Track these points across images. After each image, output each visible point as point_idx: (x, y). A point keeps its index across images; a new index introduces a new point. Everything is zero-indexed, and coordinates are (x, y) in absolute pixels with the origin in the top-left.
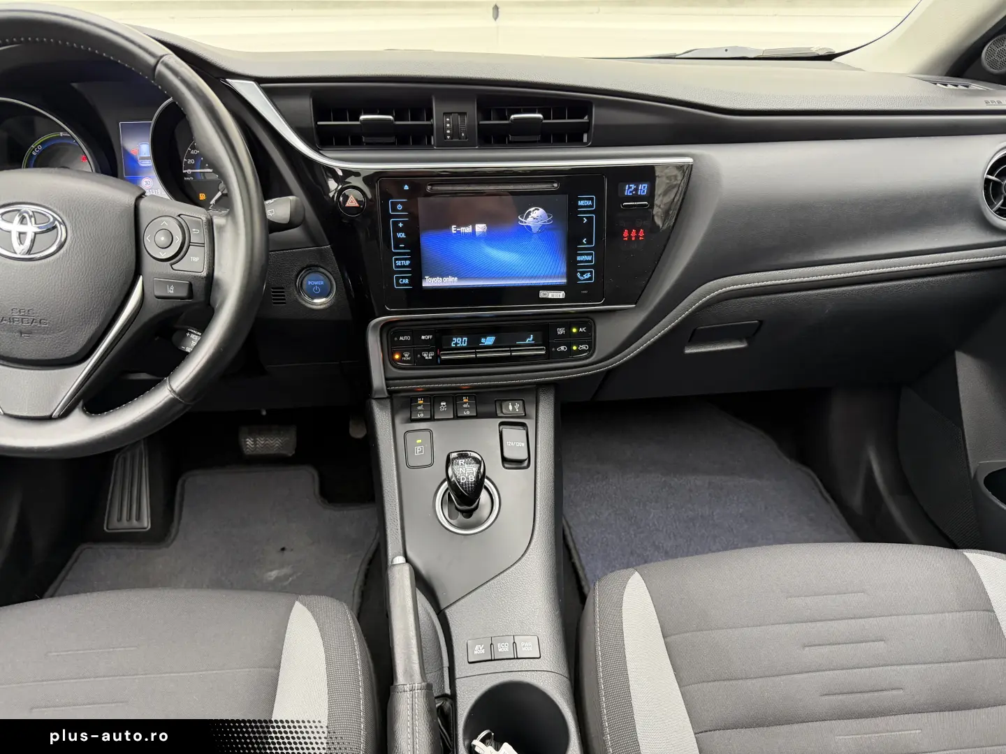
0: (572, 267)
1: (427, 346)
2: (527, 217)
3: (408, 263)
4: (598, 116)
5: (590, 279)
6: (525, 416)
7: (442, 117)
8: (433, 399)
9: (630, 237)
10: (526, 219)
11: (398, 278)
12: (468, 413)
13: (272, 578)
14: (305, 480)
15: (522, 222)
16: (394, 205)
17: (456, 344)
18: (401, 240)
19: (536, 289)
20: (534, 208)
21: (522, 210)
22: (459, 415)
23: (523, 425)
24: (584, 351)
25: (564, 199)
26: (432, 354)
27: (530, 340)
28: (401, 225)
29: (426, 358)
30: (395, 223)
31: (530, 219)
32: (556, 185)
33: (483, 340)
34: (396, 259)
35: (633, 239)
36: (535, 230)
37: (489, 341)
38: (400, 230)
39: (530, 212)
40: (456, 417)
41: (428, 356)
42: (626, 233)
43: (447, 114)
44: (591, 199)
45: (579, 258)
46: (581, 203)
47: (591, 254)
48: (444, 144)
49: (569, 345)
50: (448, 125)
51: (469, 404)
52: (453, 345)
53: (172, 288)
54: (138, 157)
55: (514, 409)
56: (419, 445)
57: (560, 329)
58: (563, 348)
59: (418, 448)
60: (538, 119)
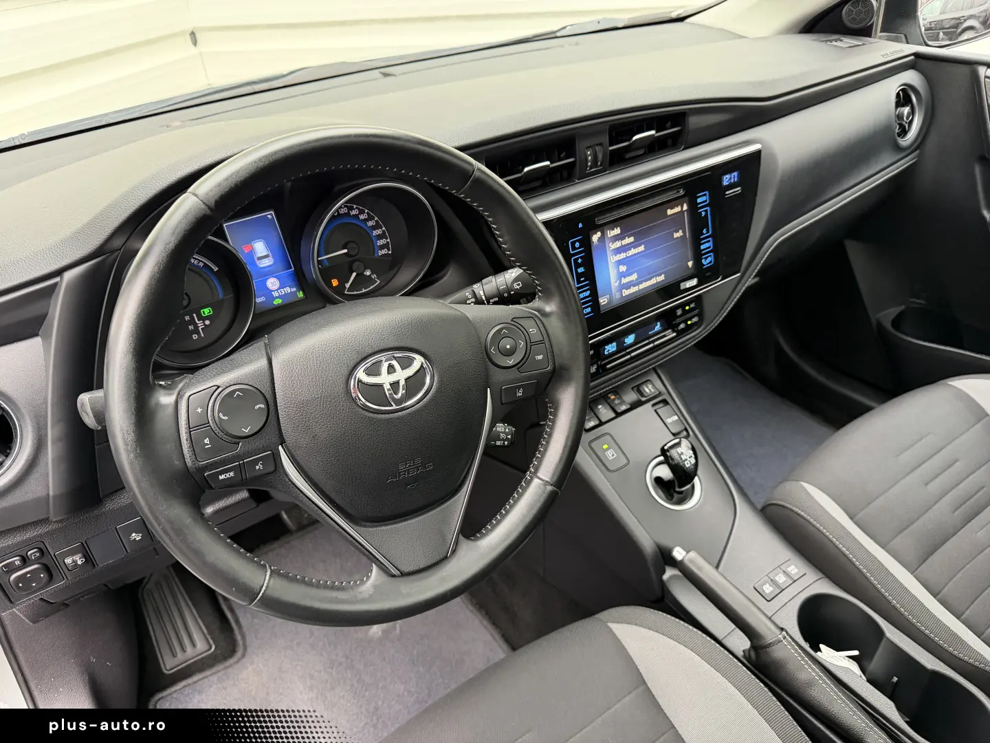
0: (698, 256)
1: (593, 360)
3: (588, 292)
4: (694, 122)
5: (711, 262)
6: (660, 393)
7: (584, 152)
11: (583, 310)
16: (573, 244)
17: (608, 351)
18: (579, 276)
19: (678, 283)
22: (619, 411)
24: (696, 323)
26: (595, 367)
27: (658, 327)
28: (580, 261)
29: (592, 372)
30: (576, 260)
32: (681, 191)
33: (626, 340)
34: (580, 293)
37: (630, 339)
38: (580, 266)
40: (618, 414)
41: (593, 369)
43: (587, 148)
44: (706, 195)
45: (702, 247)
46: (699, 200)
48: (585, 176)
49: (685, 322)
50: (590, 158)
51: (618, 399)
52: (606, 353)
53: (521, 391)
54: (256, 259)
55: (650, 390)
56: (608, 449)
57: (677, 311)
58: (682, 326)
59: (609, 452)
60: (653, 135)
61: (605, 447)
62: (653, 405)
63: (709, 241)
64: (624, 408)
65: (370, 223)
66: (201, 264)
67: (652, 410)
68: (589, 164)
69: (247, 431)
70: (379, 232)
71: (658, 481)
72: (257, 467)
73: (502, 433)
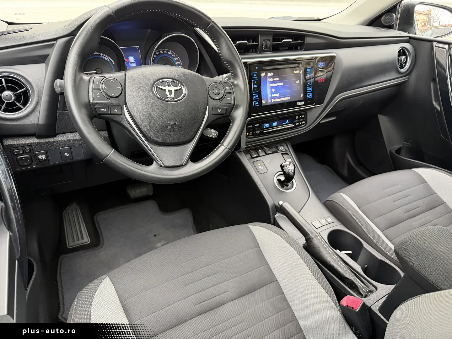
0: (305, 93)
1: (257, 129)
3: (258, 96)
5: (310, 97)
6: (286, 151)
7: (263, 41)
8: (256, 150)
9: (320, 81)
11: (255, 102)
14: (151, 206)
16: (253, 74)
17: (265, 127)
18: (255, 88)
19: (296, 102)
22: (267, 153)
23: (287, 154)
24: (303, 124)
26: (259, 131)
27: (287, 122)
28: (255, 82)
30: (254, 82)
32: (300, 64)
33: (273, 124)
34: (254, 95)
37: (275, 124)
38: (255, 84)
40: (267, 154)
41: (258, 132)
45: (307, 90)
46: (308, 70)
48: (262, 51)
49: (299, 122)
50: (264, 44)
51: (268, 149)
52: (264, 127)
53: (220, 110)
54: (129, 63)
55: (282, 149)
57: (296, 117)
58: (298, 124)
59: (260, 167)
60: (291, 41)
61: (259, 164)
63: (311, 88)
64: (270, 152)
65: (176, 59)
66: (109, 60)
67: (281, 155)
68: (264, 47)
69: (113, 95)
70: (179, 63)
71: (279, 180)
72: (115, 110)
73: (213, 132)
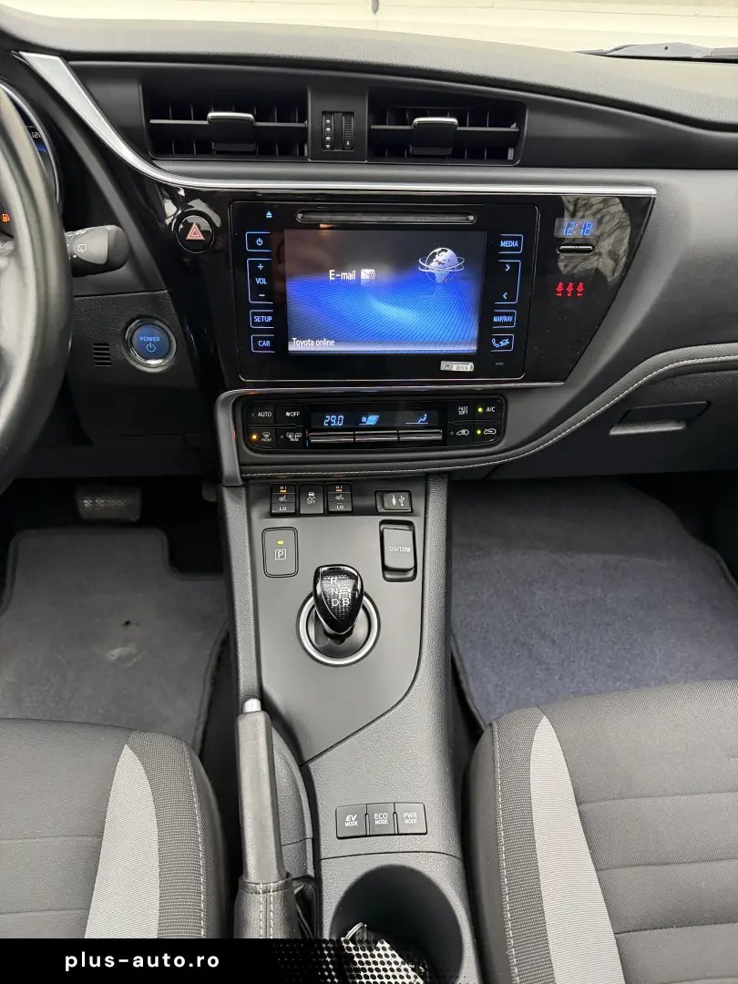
0: (486, 331)
1: (292, 425)
2: (430, 261)
3: (270, 319)
4: (534, 124)
5: (508, 347)
6: (411, 513)
7: (320, 117)
8: (299, 488)
9: (565, 292)
10: (428, 264)
11: (256, 340)
12: (341, 508)
13: (114, 658)
14: (153, 545)
15: (423, 267)
16: (253, 239)
17: (330, 423)
18: (260, 288)
19: (437, 358)
20: (439, 249)
21: (425, 252)
23: (410, 524)
24: (490, 436)
25: (480, 238)
26: (299, 435)
27: (423, 421)
28: (261, 267)
29: (292, 440)
30: (253, 265)
31: (434, 264)
32: (471, 218)
33: (364, 419)
34: (254, 314)
35: (569, 295)
36: (439, 280)
37: (372, 420)
38: (261, 274)
39: (435, 254)
40: (328, 513)
41: (294, 437)
42: (560, 288)
43: (326, 113)
44: (518, 239)
45: (496, 319)
46: (503, 244)
47: (512, 314)
49: (472, 428)
50: (330, 130)
51: (344, 496)
52: (325, 424)
55: (398, 504)
56: (280, 547)
57: (461, 409)
58: (463, 432)
59: (280, 551)
60: (451, 124)
61: (280, 543)
62: (383, 522)
67: (378, 527)
68: (329, 138)
